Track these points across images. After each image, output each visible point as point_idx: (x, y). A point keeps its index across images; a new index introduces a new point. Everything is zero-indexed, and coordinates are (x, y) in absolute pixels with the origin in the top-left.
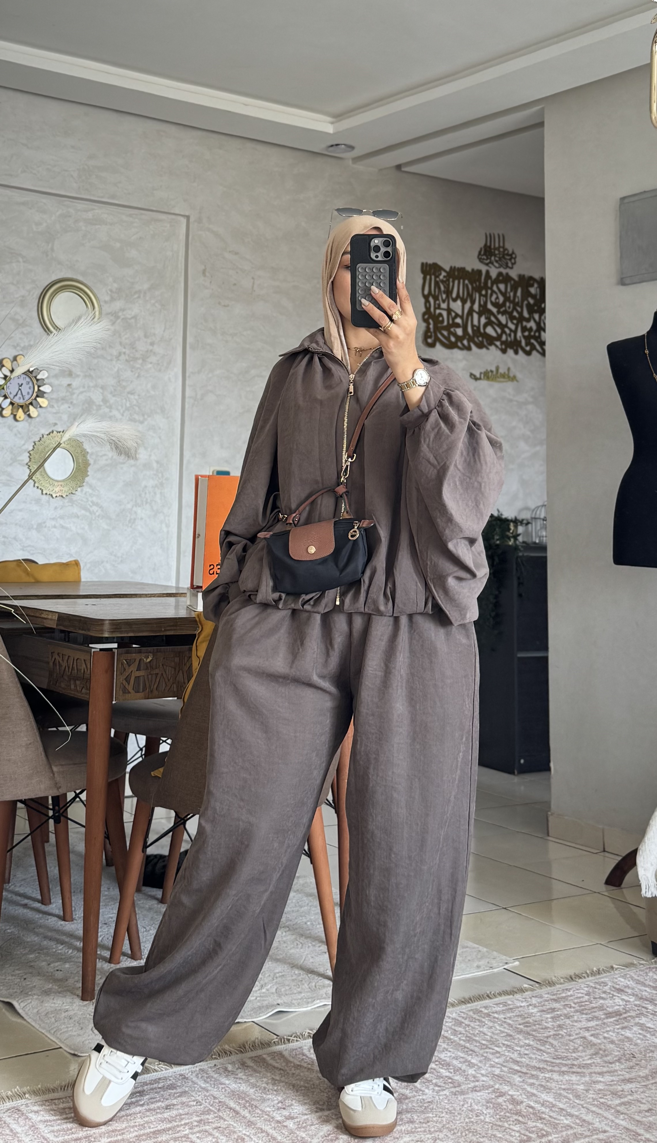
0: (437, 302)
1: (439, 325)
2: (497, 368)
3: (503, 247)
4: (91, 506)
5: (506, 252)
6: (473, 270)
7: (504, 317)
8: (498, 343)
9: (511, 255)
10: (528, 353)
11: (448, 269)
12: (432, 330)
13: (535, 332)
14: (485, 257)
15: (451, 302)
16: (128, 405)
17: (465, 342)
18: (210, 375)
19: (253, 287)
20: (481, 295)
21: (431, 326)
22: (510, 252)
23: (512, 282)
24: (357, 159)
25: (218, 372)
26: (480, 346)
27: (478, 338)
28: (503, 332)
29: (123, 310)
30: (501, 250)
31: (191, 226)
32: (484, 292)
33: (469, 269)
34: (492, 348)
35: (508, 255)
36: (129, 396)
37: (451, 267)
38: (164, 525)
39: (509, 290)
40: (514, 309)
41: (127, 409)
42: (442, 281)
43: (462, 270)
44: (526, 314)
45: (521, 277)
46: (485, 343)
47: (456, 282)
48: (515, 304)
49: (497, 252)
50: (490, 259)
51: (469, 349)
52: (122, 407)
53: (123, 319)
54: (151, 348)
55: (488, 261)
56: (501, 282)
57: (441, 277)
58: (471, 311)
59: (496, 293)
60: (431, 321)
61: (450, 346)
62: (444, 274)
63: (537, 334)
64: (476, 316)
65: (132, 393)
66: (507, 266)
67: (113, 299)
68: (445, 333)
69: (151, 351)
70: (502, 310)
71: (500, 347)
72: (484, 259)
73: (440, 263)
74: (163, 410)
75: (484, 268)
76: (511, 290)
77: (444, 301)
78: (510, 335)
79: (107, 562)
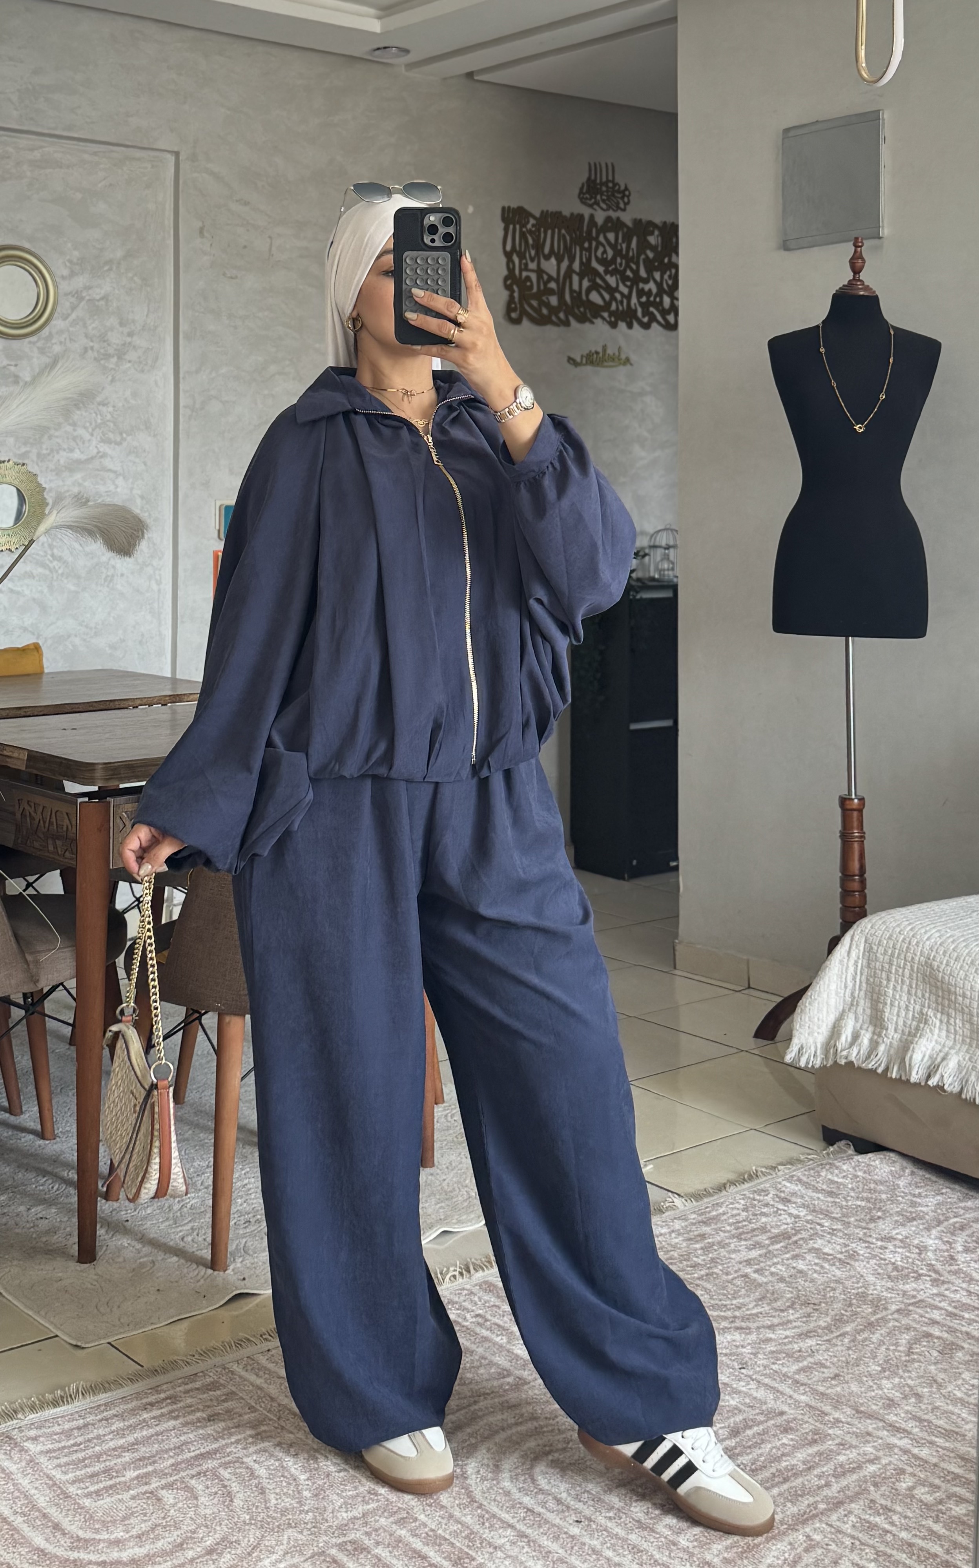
0: (524, 261)
1: (527, 293)
2: (605, 348)
3: (613, 181)
4: (51, 562)
5: (617, 187)
6: (572, 214)
7: (614, 278)
8: (606, 315)
9: (623, 192)
10: (646, 326)
11: (538, 215)
12: (517, 300)
13: (655, 298)
14: (588, 196)
15: (542, 260)
16: (99, 421)
17: (562, 315)
18: (214, 375)
19: (270, 250)
20: (582, 249)
21: (516, 295)
22: (622, 188)
23: (625, 230)
24: (411, 66)
25: (224, 370)
26: (582, 319)
27: (578, 308)
28: (613, 298)
29: (88, 288)
30: (610, 185)
31: (181, 166)
32: (586, 245)
33: (566, 213)
34: (599, 321)
35: (619, 191)
36: (100, 407)
37: (542, 212)
38: (153, 582)
39: (620, 240)
40: (628, 266)
41: (98, 426)
42: (530, 232)
43: (558, 215)
44: (643, 273)
45: (637, 222)
46: (589, 315)
47: (549, 232)
48: (629, 260)
49: (604, 189)
50: (595, 198)
51: (567, 324)
52: (91, 424)
53: (89, 300)
54: (129, 339)
55: (593, 200)
56: (610, 230)
57: (529, 226)
58: (570, 271)
59: (603, 246)
60: (515, 288)
61: (541, 321)
62: (532, 221)
63: (658, 299)
64: (576, 279)
65: (104, 404)
66: (618, 208)
67: (73, 274)
68: (535, 303)
69: (130, 343)
70: (610, 269)
71: (608, 319)
72: (587, 198)
73: (527, 207)
74: (147, 426)
75: (586, 212)
76: (623, 242)
77: (532, 260)
78: (622, 302)
79: (76, 636)
